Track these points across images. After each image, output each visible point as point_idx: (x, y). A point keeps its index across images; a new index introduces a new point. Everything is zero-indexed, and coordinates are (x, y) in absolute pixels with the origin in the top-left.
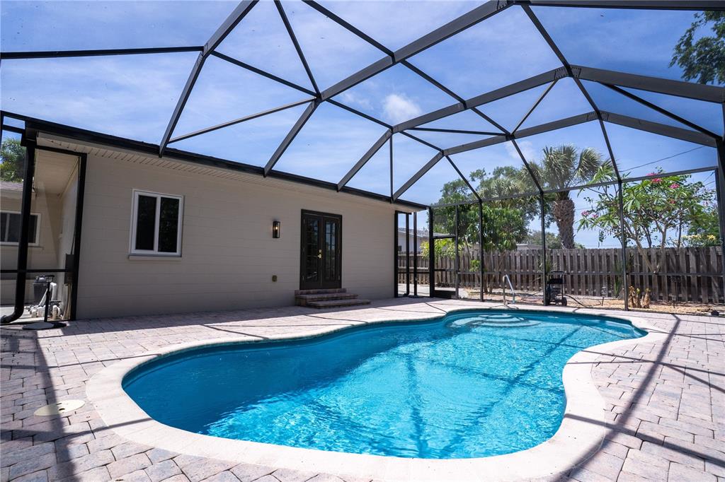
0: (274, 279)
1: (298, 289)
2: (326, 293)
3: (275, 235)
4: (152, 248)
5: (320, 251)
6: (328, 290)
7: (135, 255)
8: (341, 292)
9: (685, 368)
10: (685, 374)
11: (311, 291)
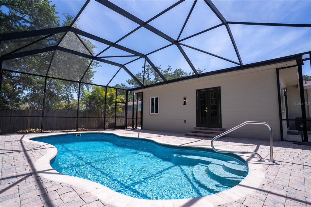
0: (185, 121)
1: (196, 126)
2: (211, 130)
3: (185, 103)
4: (153, 112)
5: (207, 108)
6: (212, 128)
7: (151, 114)
8: (221, 130)
9: (13, 152)
10: (12, 150)
11: (202, 128)
